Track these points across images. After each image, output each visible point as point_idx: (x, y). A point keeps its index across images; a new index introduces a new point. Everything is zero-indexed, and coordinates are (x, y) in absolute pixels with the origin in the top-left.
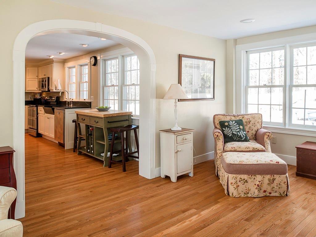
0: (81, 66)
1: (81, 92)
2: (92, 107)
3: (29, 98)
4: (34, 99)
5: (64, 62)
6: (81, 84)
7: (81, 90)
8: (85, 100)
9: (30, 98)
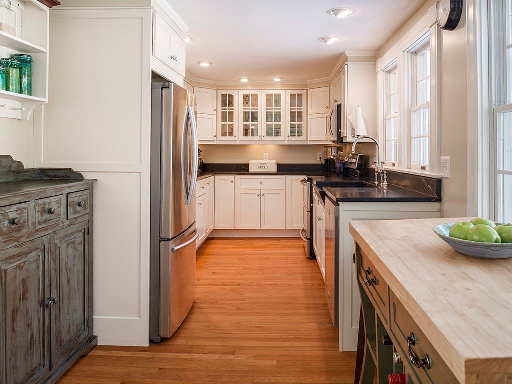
0: (416, 53)
1: (413, 141)
2: (444, 197)
3: (319, 159)
4: (327, 161)
5: (375, 55)
6: (413, 115)
7: (413, 135)
8: (424, 168)
9: (321, 158)
